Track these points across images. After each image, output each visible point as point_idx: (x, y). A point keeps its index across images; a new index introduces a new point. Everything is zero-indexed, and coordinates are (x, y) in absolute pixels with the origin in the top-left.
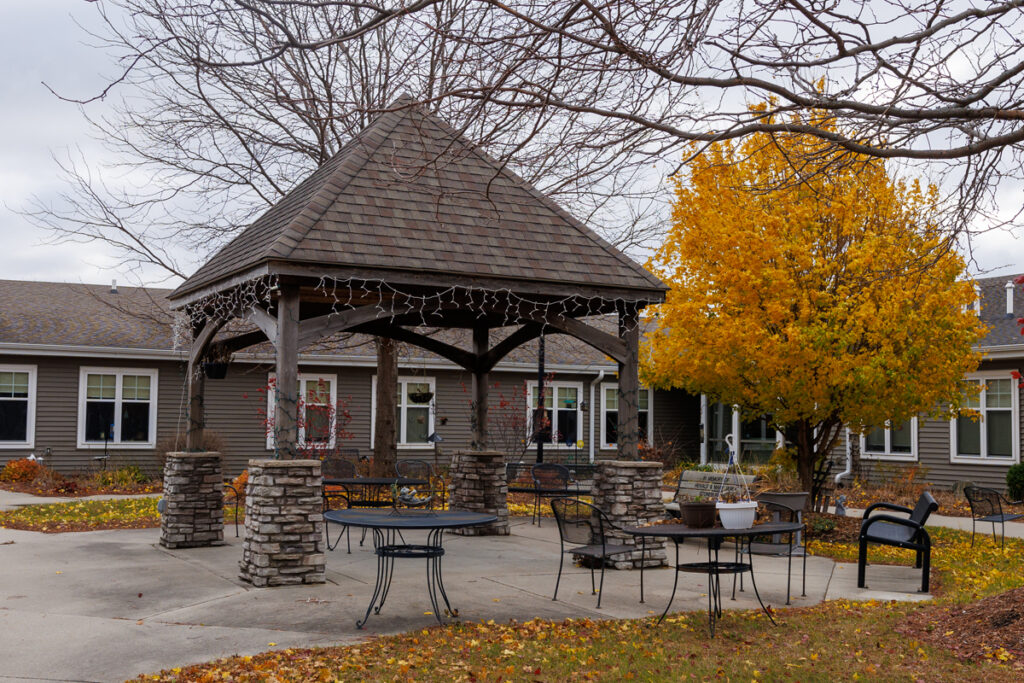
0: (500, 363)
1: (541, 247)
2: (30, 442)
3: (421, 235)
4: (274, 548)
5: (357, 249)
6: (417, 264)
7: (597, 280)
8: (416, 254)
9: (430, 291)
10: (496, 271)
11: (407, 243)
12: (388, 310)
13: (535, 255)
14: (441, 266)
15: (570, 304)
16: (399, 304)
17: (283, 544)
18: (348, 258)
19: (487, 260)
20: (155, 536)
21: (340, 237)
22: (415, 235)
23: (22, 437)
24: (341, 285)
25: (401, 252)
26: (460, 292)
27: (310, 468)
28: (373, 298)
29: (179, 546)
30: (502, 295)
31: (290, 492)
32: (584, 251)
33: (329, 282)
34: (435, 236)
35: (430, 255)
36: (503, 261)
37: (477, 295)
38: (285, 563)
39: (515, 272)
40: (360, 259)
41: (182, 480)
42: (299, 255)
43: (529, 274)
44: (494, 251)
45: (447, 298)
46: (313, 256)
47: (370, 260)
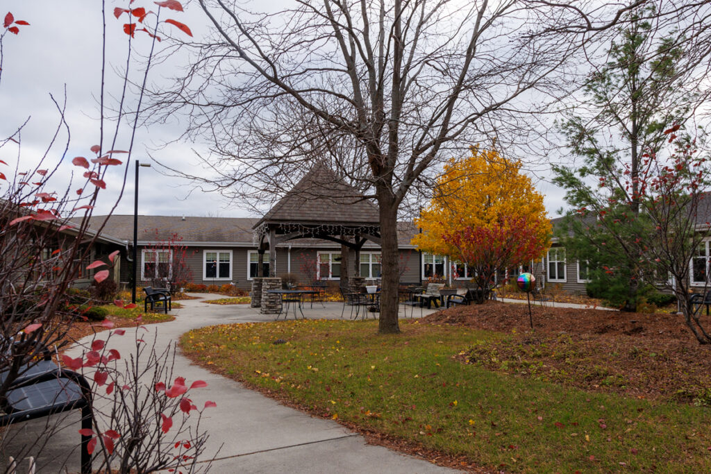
0: (364, 245)
1: (355, 211)
2: (231, 278)
3: (314, 209)
4: (267, 303)
5: (292, 215)
6: (311, 219)
7: (371, 220)
8: (311, 215)
9: (315, 226)
10: (337, 219)
11: (309, 212)
12: (301, 232)
13: (352, 214)
14: (318, 219)
15: (362, 229)
16: (305, 230)
17: (270, 302)
18: (289, 218)
19: (335, 216)
20: (250, 305)
21: (287, 211)
22: (312, 209)
23: (228, 276)
24: (287, 226)
25: (307, 215)
26: (325, 227)
27: (278, 280)
28: (297, 230)
29: (255, 307)
30: (339, 227)
31: (272, 287)
32: (370, 211)
33: (283, 225)
34: (319, 209)
35: (316, 215)
36: (340, 216)
37: (331, 227)
38: (271, 308)
39: (343, 220)
40: (292, 218)
41: (256, 286)
42: (273, 218)
43: (348, 220)
44: (338, 213)
45: (320, 228)
46: (278, 218)
47: (296, 218)
